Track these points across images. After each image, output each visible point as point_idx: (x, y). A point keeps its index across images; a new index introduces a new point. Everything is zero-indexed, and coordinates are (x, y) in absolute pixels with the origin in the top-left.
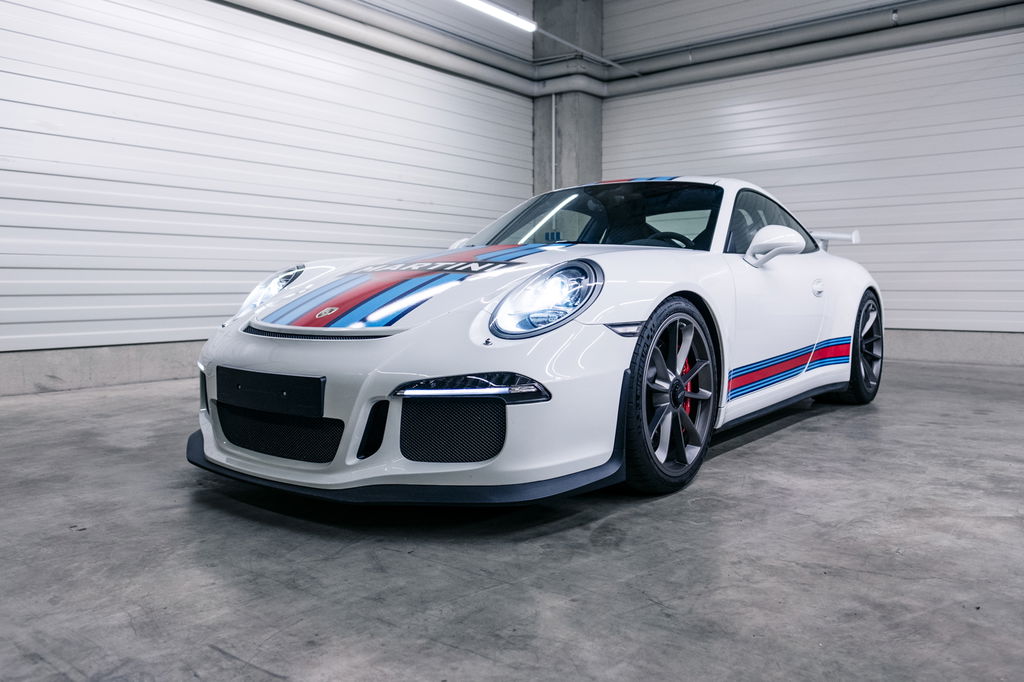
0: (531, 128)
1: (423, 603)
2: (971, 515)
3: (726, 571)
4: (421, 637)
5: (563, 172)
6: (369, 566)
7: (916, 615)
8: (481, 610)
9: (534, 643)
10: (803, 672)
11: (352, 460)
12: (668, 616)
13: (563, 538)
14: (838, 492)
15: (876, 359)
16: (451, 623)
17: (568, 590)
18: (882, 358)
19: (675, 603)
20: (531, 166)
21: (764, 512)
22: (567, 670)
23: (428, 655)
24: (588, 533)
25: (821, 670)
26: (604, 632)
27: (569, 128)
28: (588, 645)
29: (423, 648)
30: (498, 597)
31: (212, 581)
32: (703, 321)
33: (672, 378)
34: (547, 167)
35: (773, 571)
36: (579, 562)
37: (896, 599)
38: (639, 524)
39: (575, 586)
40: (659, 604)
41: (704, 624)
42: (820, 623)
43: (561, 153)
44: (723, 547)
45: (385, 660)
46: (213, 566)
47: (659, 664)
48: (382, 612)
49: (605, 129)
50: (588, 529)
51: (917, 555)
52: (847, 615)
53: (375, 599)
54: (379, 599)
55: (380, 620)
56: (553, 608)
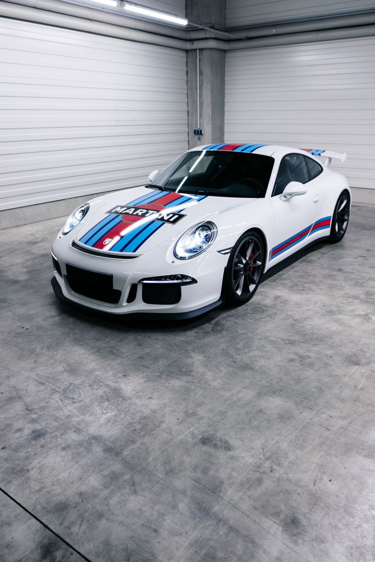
0: (185, 69)
1: (156, 359)
2: (349, 314)
3: (256, 343)
4: (158, 372)
5: (204, 96)
6: (136, 344)
7: (311, 360)
8: (176, 361)
9: (192, 373)
10: (270, 381)
11: (125, 304)
12: (234, 362)
13: (202, 329)
14: (306, 302)
15: (345, 220)
16: (166, 366)
17: (203, 352)
18: (348, 220)
19: (237, 357)
20: (186, 92)
21: (276, 314)
22: (202, 382)
23: (161, 379)
24: (211, 326)
25: (276, 380)
26: (214, 369)
27: (207, 70)
28: (209, 373)
29: (160, 376)
30: (181, 356)
31: (84, 352)
32: (259, 236)
33: (244, 262)
34: (195, 92)
35: (272, 342)
36: (207, 340)
37: (307, 353)
38: (229, 321)
39: (205, 350)
40: (232, 357)
41: (245, 365)
42: (281, 363)
43: (202, 84)
44: (257, 331)
45: (149, 381)
46: (82, 345)
47: (229, 380)
48: (144, 363)
49: (226, 69)
50: (211, 324)
51: (322, 334)
52: (290, 360)
53: (141, 358)
54: (142, 358)
55: (144, 366)
56: (198, 360)
